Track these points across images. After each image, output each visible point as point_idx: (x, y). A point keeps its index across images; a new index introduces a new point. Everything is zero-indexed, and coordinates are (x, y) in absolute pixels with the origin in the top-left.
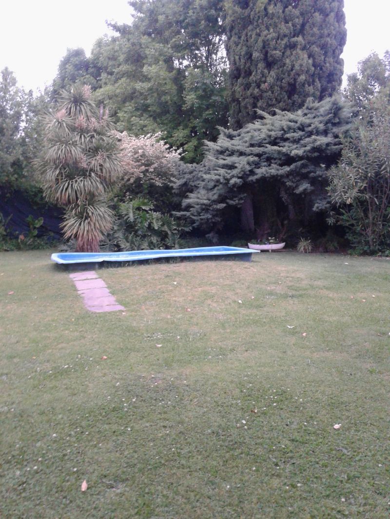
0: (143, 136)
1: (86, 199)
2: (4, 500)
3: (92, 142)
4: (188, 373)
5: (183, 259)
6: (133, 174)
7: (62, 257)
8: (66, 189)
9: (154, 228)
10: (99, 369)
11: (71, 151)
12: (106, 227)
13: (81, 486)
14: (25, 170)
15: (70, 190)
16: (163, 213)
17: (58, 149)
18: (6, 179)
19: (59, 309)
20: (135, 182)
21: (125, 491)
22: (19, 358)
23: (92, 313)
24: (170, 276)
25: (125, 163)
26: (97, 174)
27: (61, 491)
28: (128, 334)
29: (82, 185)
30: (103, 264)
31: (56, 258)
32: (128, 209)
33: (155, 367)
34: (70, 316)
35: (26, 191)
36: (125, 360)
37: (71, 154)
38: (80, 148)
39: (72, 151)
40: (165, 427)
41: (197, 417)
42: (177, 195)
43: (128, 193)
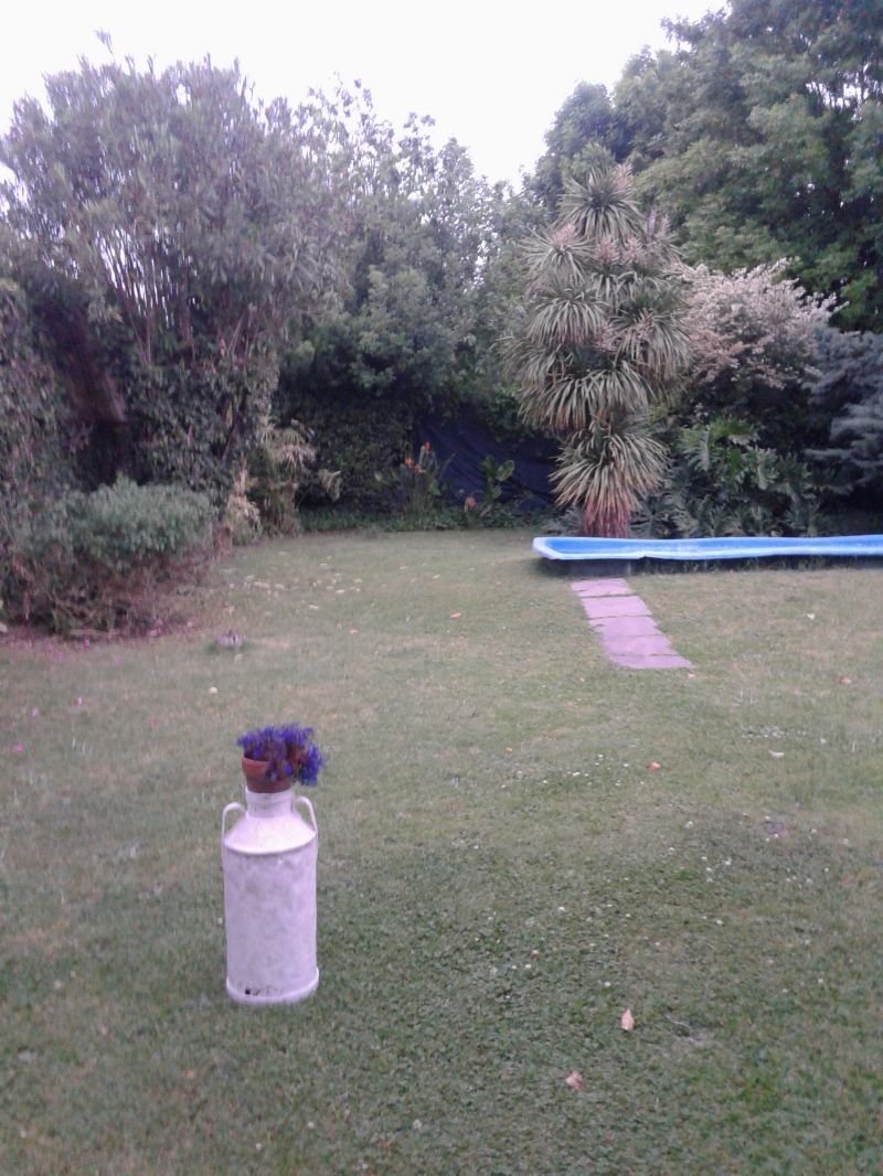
0: (744, 270)
1: (608, 421)
2: (472, 1017)
3: (627, 293)
4: (851, 823)
5: (831, 561)
6: (714, 361)
7: (555, 546)
8: (568, 398)
9: (757, 486)
10: (644, 789)
11: (581, 315)
12: (648, 482)
13: (620, 1019)
14: (480, 362)
15: (574, 400)
16: (782, 452)
17: (556, 311)
18: (446, 379)
19: (551, 655)
20: (717, 380)
21: (715, 1047)
22: (481, 747)
23: (622, 668)
24: (799, 599)
25: (697, 337)
26: (635, 364)
27: (581, 1022)
28: (703, 721)
29: (601, 388)
30: (642, 565)
31: (542, 546)
32: (698, 442)
33: (770, 800)
34: (576, 670)
35: (483, 405)
36: (701, 777)
37: (582, 320)
38: (601, 306)
39: (585, 315)
40: (799, 931)
41: (876, 922)
42: (817, 408)
43: (700, 406)
